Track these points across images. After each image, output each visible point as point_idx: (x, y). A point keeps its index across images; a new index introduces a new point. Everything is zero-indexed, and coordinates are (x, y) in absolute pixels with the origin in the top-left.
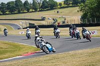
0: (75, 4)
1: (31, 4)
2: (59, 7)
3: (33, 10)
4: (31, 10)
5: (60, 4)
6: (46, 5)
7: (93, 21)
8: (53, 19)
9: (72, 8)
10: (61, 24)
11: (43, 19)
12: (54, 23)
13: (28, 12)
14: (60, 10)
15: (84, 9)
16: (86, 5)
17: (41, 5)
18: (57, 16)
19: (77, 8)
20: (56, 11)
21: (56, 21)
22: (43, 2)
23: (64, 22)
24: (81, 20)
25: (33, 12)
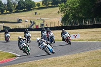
0: (55, 4)
1: (5, 5)
2: (37, 7)
3: (8, 12)
4: (5, 12)
5: (38, 5)
6: (22, 5)
7: (75, 23)
8: (31, 22)
9: (51, 9)
10: (39, 27)
11: (19, 21)
12: (32, 25)
13: (2, 13)
14: (38, 11)
15: (65, 10)
16: (67, 5)
17: (17, 5)
18: (34, 18)
19: (57, 9)
20: (33, 12)
21: (34, 23)
22: (19, 2)
23: (43, 25)
24: (62, 22)
25: (7, 13)
